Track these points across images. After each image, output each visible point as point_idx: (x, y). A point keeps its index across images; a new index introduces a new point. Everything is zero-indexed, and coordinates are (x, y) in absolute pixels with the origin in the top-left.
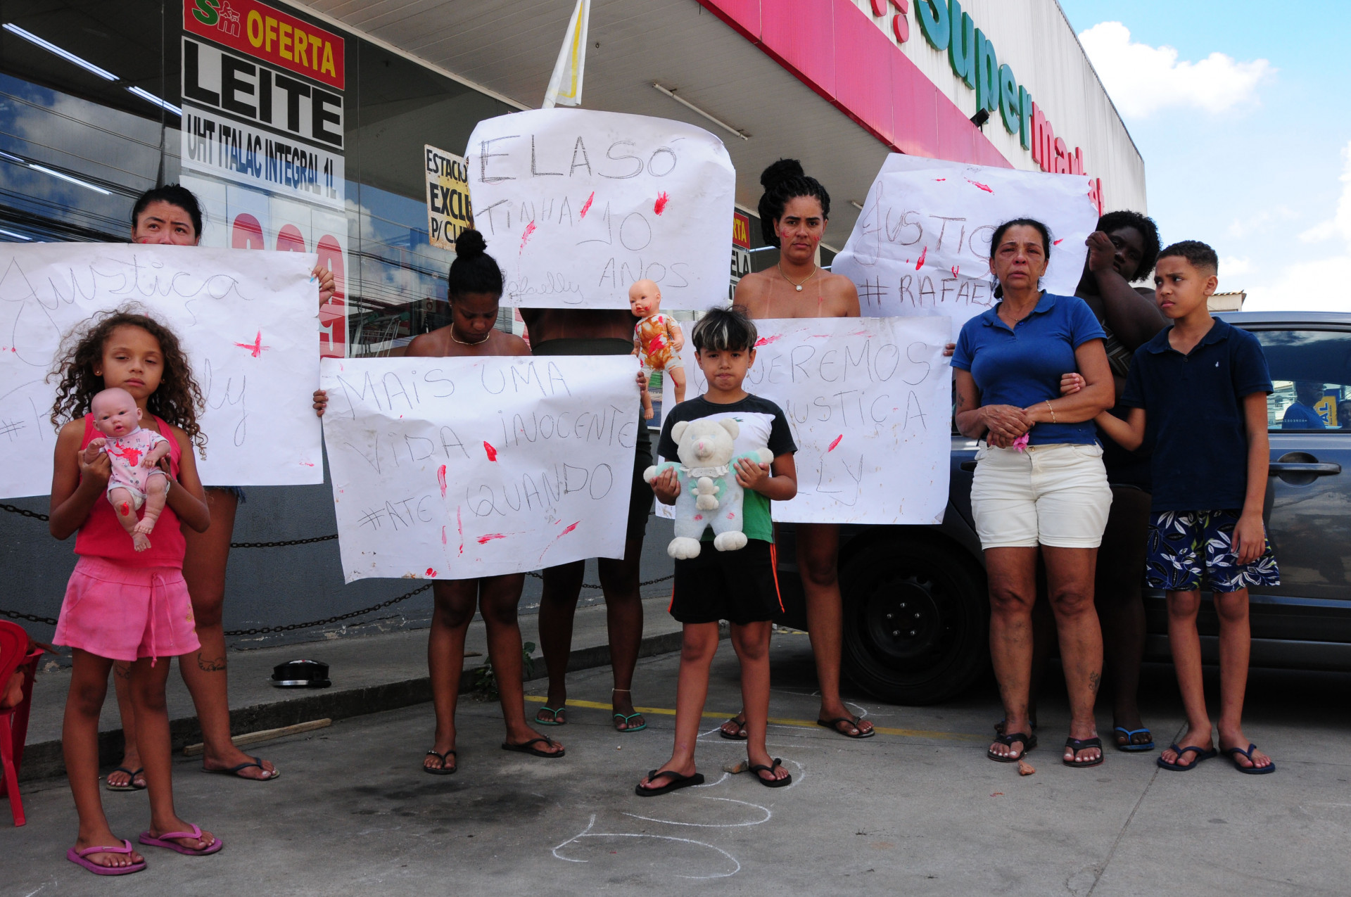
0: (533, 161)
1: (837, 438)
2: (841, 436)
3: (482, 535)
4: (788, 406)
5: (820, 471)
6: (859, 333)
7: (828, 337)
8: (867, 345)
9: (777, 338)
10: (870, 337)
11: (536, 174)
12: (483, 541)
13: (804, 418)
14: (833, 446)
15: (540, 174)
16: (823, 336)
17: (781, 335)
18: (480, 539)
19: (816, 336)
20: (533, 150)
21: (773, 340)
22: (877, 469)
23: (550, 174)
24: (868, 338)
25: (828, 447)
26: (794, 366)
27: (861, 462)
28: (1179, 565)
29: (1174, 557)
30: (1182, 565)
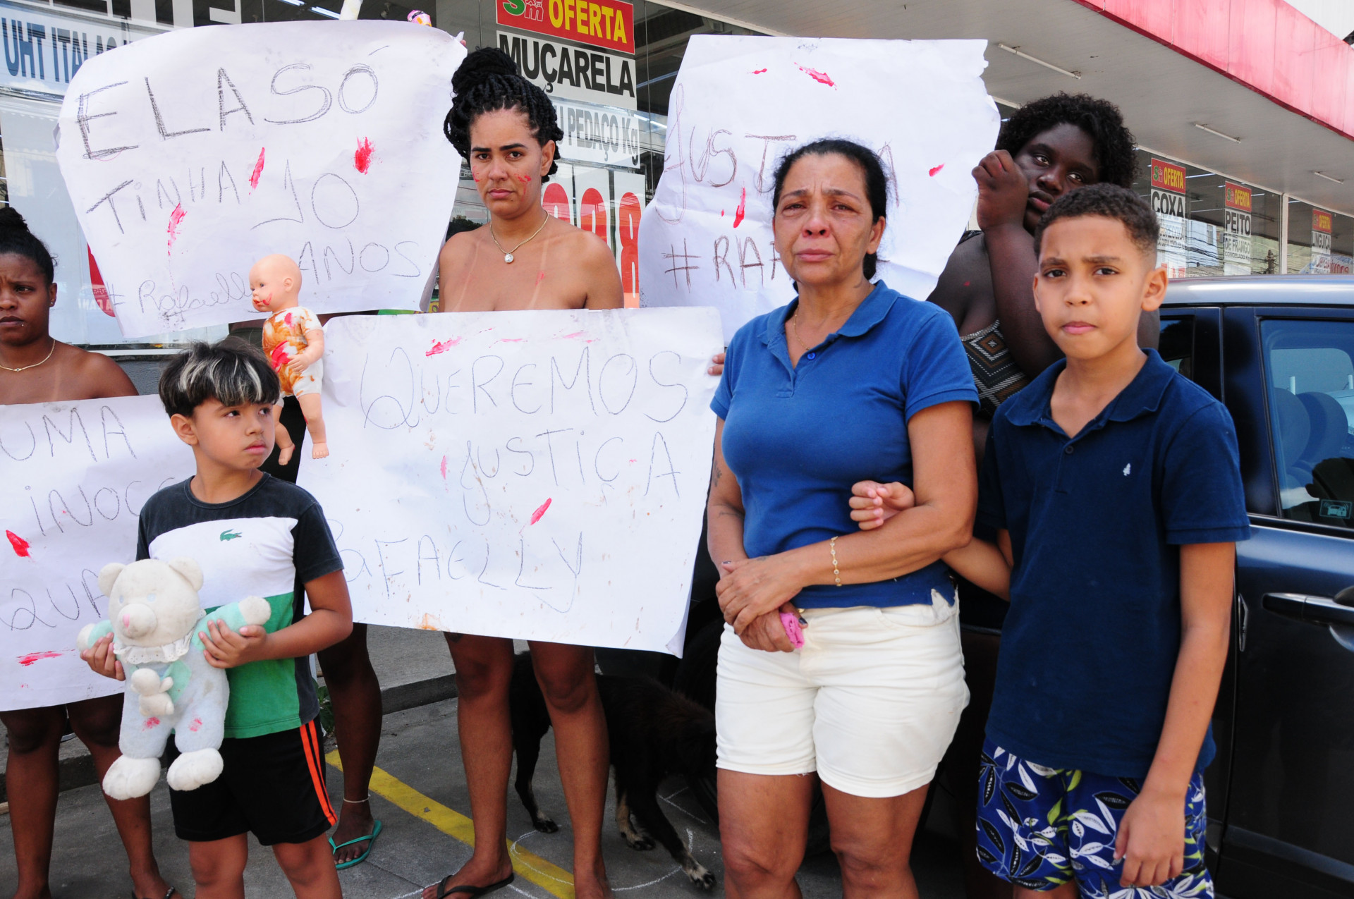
0: (157, 116)
1: (543, 503)
2: (549, 501)
3: (25, 653)
4: (469, 450)
5: (521, 553)
6: (571, 336)
7: (521, 343)
8: (585, 354)
9: (455, 342)
10: (589, 341)
11: (168, 135)
12: (27, 662)
13: (494, 470)
14: (539, 515)
15: (174, 134)
16: (515, 340)
17: (459, 338)
18: (23, 659)
19: (505, 340)
20: (152, 100)
21: (450, 345)
22: (603, 557)
23: (189, 132)
24: (586, 344)
25: (530, 516)
26: (477, 388)
27: (580, 544)
28: (1025, 844)
29: (1017, 825)
30: (1029, 844)
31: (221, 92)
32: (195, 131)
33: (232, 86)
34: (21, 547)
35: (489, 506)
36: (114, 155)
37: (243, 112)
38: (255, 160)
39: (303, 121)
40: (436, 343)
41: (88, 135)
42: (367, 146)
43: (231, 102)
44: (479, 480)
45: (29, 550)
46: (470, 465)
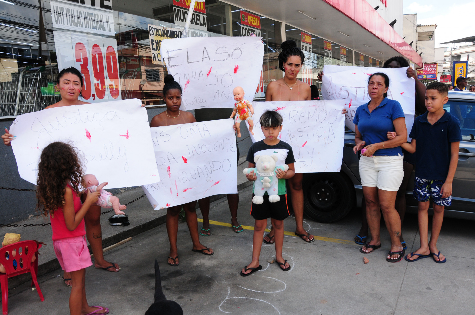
0: (188, 58)
2: (306, 142)
3: (184, 189)
4: (288, 132)
5: (299, 154)
6: (313, 106)
7: (302, 108)
8: (316, 110)
9: (284, 108)
10: (317, 107)
11: (189, 63)
12: (185, 191)
13: (294, 136)
14: (304, 145)
15: (191, 62)
16: (301, 107)
17: (286, 107)
18: (184, 191)
19: (298, 107)
20: (187, 54)
21: (283, 108)
22: (318, 153)
23: (194, 62)
24: (316, 108)
25: (302, 145)
26: (290, 118)
27: (313, 151)
28: (422, 194)
29: (421, 191)
30: (423, 193)
31: (204, 53)
32: (196, 62)
33: (207, 51)
34: (185, 160)
35: (292, 144)
36: (175, 67)
37: (208, 58)
38: (209, 70)
39: (222, 60)
40: (278, 108)
41: (170, 62)
42: (237, 67)
43: (206, 55)
44: (290, 138)
45: (187, 161)
46: (288, 135)
